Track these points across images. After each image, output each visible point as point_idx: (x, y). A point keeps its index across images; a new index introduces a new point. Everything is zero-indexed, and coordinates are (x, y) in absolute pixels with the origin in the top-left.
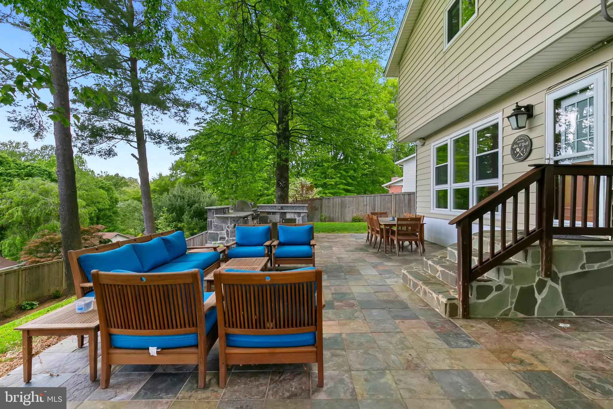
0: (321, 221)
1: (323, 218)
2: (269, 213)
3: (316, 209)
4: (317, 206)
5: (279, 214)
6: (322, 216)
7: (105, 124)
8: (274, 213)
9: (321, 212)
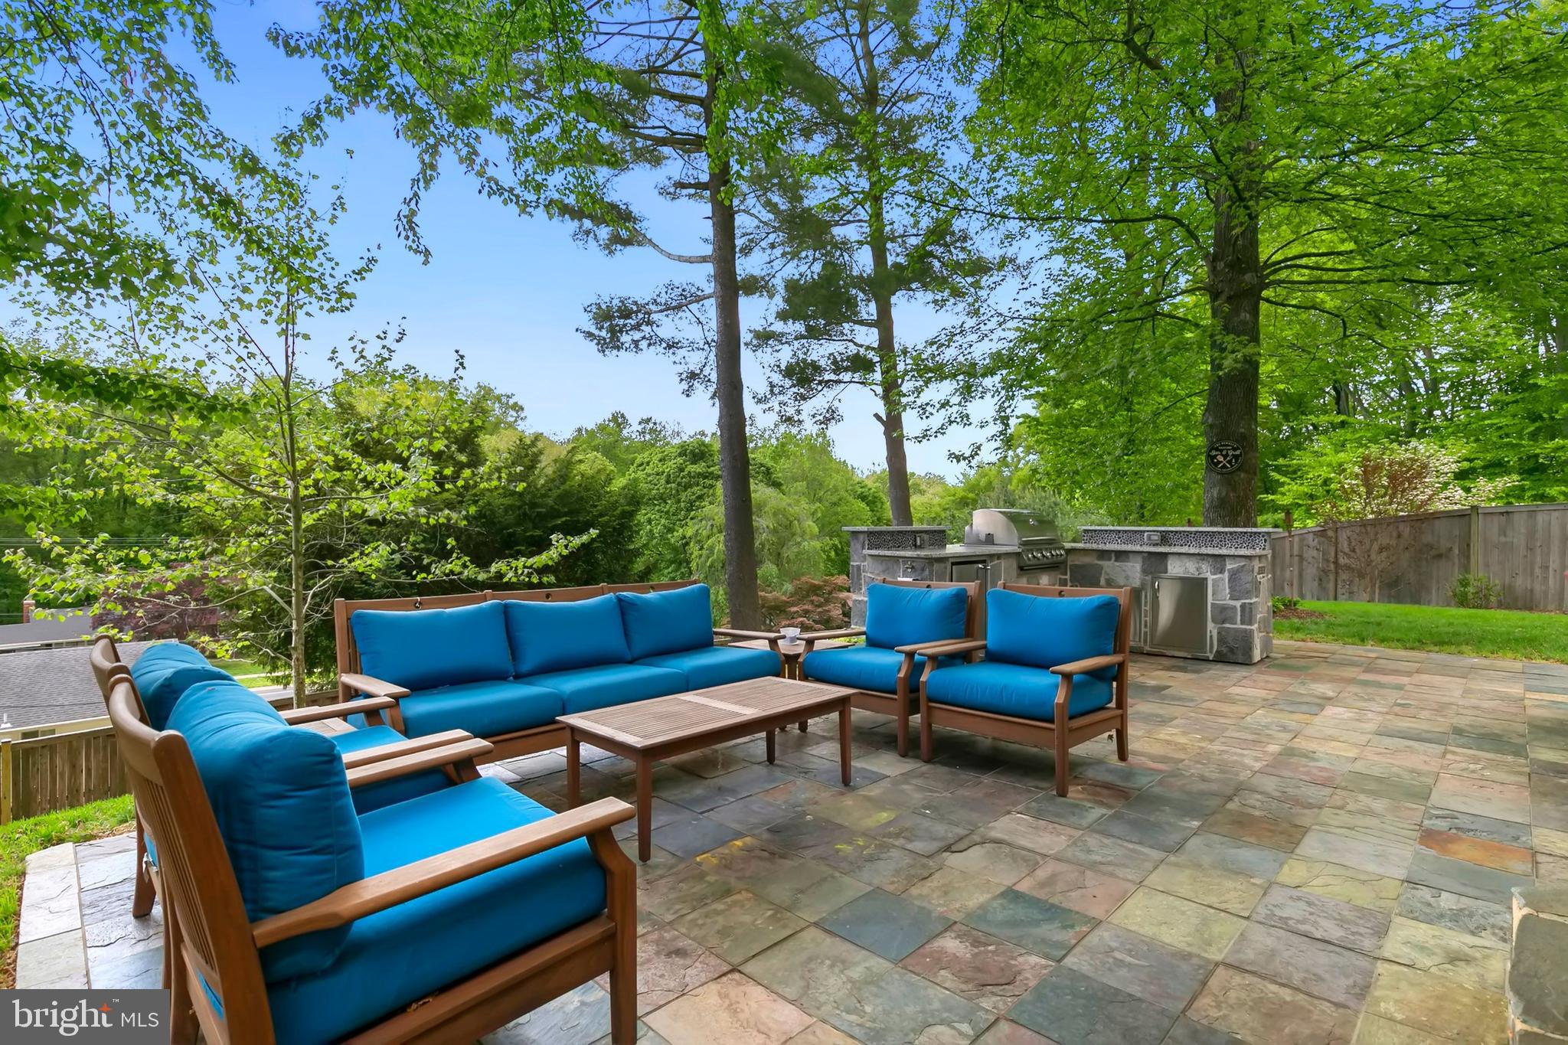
0: (1463, 602)
1: (1471, 589)
2: (1104, 554)
3: (1439, 556)
4: (1444, 544)
5: (1139, 559)
6: (1465, 583)
7: (821, 352)
8: (1120, 555)
9: (1466, 568)
